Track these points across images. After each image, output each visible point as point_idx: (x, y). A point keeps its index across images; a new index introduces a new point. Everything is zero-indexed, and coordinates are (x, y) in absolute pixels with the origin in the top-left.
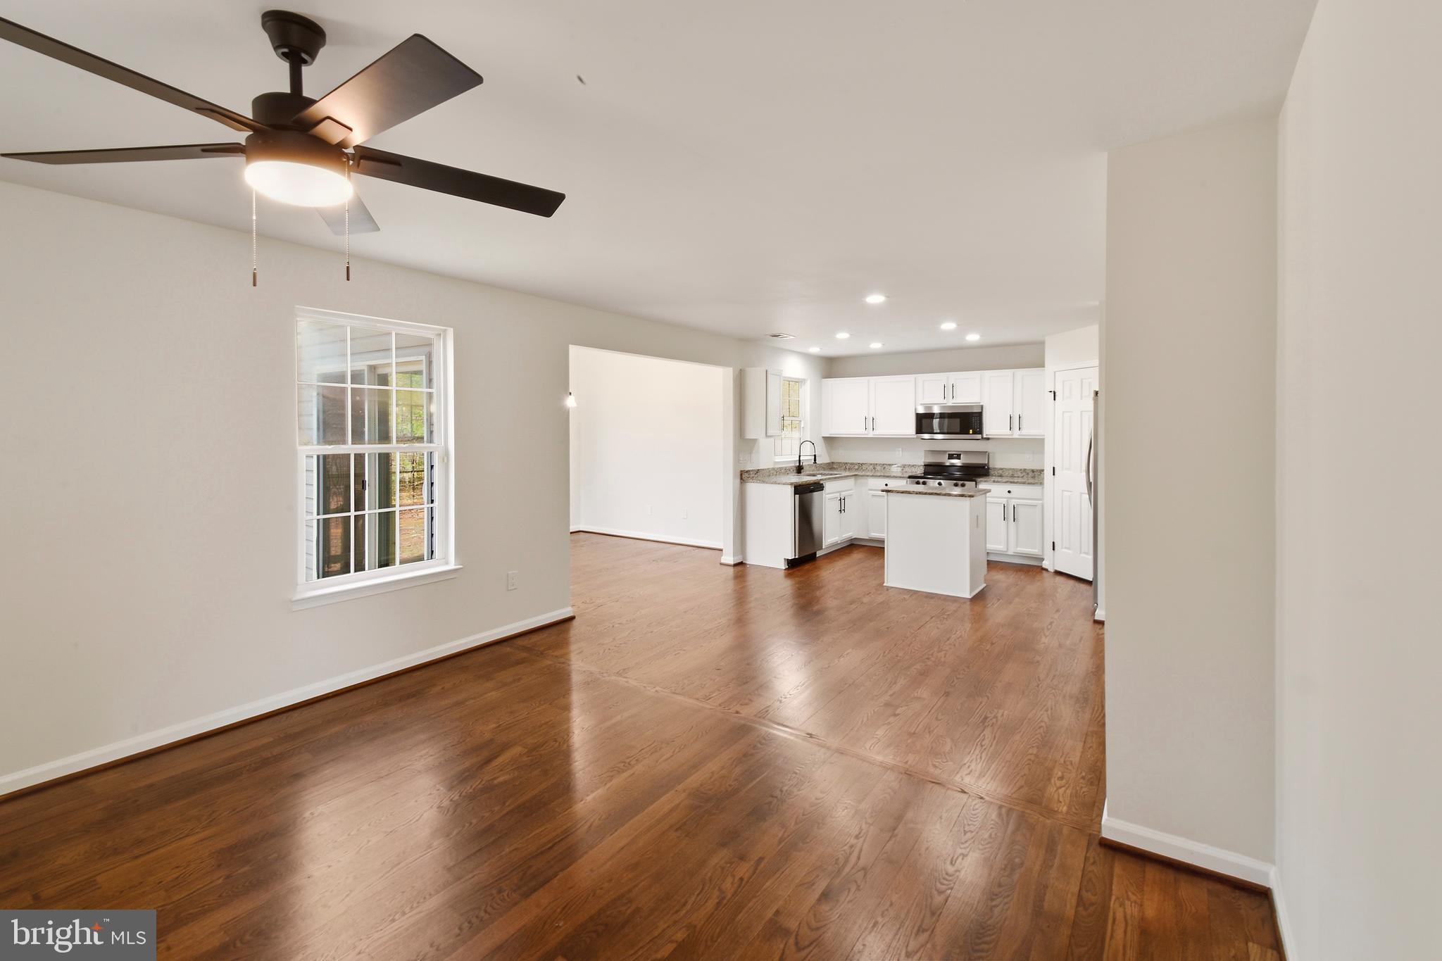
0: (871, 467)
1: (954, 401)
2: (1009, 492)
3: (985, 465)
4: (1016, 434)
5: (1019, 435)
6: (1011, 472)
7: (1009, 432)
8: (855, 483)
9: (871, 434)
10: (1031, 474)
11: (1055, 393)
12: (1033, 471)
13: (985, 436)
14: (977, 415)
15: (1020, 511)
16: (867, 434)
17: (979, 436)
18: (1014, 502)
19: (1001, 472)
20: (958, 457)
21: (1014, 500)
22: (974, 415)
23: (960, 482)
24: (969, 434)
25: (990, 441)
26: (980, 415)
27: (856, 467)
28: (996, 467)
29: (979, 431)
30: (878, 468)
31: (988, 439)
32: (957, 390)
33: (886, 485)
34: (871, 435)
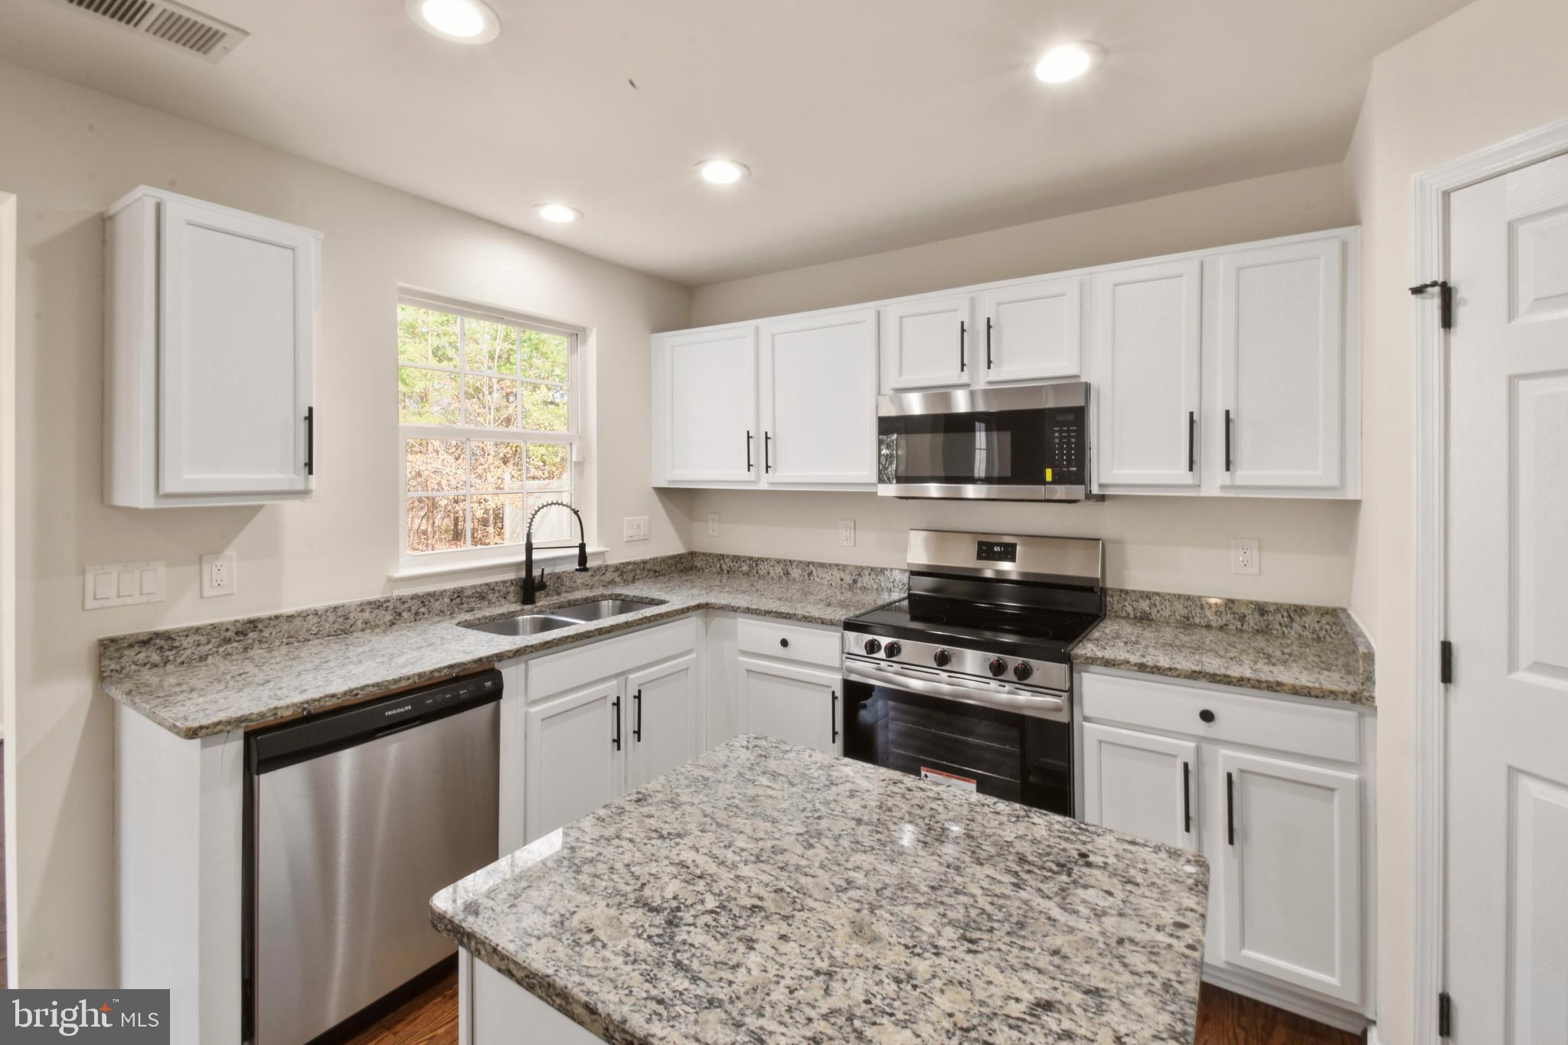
0: (779, 569)
1: (994, 375)
2: (1207, 716)
3: (1097, 580)
4: (1214, 481)
5: (1223, 487)
6: (1180, 608)
7: (1187, 478)
8: (707, 626)
9: (764, 483)
10: (1253, 620)
11: (1447, 293)
12: (1262, 609)
13: (1095, 490)
14: (1071, 417)
15: (1258, 803)
16: (756, 482)
17: (1078, 491)
18: (1223, 760)
19: (1144, 605)
20: (1009, 553)
21: (1225, 751)
22: (1060, 418)
23: (1013, 661)
24: (1042, 481)
25: (1107, 503)
26: (1077, 418)
27: (745, 568)
28: (1129, 587)
29: (1074, 470)
30: (796, 573)
31: (1102, 498)
32: (1006, 340)
33: (784, 643)
34: (763, 486)
